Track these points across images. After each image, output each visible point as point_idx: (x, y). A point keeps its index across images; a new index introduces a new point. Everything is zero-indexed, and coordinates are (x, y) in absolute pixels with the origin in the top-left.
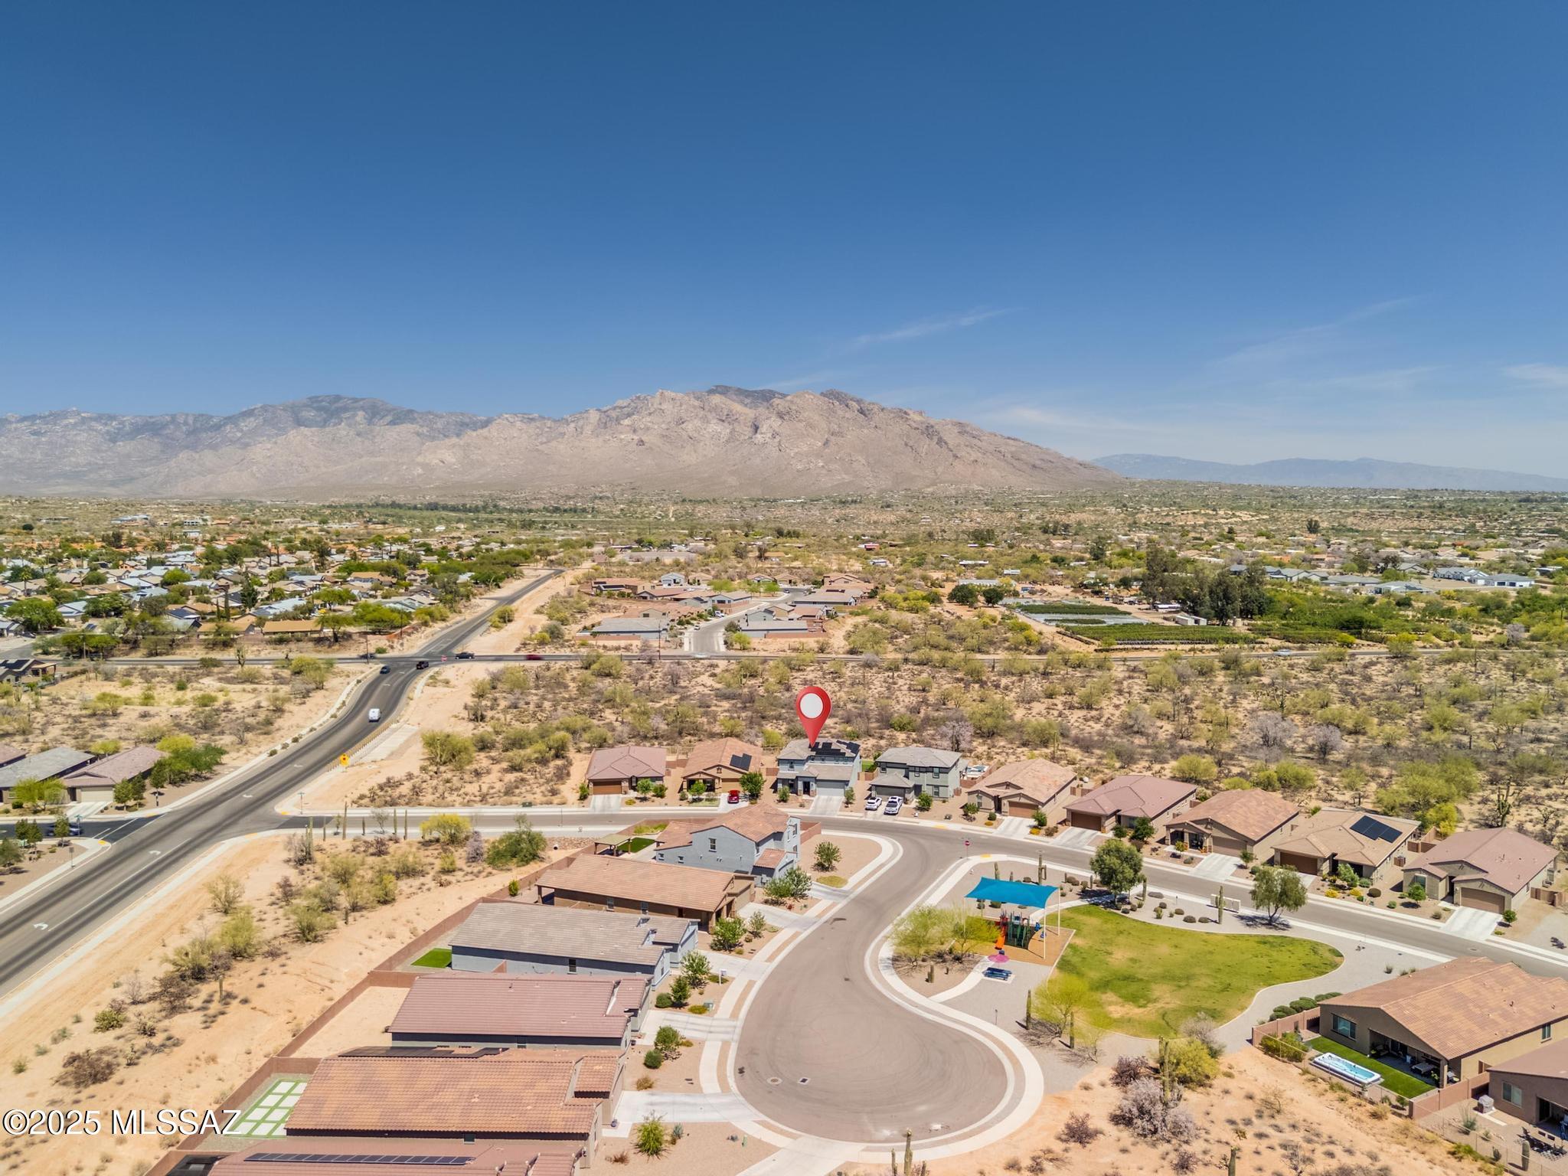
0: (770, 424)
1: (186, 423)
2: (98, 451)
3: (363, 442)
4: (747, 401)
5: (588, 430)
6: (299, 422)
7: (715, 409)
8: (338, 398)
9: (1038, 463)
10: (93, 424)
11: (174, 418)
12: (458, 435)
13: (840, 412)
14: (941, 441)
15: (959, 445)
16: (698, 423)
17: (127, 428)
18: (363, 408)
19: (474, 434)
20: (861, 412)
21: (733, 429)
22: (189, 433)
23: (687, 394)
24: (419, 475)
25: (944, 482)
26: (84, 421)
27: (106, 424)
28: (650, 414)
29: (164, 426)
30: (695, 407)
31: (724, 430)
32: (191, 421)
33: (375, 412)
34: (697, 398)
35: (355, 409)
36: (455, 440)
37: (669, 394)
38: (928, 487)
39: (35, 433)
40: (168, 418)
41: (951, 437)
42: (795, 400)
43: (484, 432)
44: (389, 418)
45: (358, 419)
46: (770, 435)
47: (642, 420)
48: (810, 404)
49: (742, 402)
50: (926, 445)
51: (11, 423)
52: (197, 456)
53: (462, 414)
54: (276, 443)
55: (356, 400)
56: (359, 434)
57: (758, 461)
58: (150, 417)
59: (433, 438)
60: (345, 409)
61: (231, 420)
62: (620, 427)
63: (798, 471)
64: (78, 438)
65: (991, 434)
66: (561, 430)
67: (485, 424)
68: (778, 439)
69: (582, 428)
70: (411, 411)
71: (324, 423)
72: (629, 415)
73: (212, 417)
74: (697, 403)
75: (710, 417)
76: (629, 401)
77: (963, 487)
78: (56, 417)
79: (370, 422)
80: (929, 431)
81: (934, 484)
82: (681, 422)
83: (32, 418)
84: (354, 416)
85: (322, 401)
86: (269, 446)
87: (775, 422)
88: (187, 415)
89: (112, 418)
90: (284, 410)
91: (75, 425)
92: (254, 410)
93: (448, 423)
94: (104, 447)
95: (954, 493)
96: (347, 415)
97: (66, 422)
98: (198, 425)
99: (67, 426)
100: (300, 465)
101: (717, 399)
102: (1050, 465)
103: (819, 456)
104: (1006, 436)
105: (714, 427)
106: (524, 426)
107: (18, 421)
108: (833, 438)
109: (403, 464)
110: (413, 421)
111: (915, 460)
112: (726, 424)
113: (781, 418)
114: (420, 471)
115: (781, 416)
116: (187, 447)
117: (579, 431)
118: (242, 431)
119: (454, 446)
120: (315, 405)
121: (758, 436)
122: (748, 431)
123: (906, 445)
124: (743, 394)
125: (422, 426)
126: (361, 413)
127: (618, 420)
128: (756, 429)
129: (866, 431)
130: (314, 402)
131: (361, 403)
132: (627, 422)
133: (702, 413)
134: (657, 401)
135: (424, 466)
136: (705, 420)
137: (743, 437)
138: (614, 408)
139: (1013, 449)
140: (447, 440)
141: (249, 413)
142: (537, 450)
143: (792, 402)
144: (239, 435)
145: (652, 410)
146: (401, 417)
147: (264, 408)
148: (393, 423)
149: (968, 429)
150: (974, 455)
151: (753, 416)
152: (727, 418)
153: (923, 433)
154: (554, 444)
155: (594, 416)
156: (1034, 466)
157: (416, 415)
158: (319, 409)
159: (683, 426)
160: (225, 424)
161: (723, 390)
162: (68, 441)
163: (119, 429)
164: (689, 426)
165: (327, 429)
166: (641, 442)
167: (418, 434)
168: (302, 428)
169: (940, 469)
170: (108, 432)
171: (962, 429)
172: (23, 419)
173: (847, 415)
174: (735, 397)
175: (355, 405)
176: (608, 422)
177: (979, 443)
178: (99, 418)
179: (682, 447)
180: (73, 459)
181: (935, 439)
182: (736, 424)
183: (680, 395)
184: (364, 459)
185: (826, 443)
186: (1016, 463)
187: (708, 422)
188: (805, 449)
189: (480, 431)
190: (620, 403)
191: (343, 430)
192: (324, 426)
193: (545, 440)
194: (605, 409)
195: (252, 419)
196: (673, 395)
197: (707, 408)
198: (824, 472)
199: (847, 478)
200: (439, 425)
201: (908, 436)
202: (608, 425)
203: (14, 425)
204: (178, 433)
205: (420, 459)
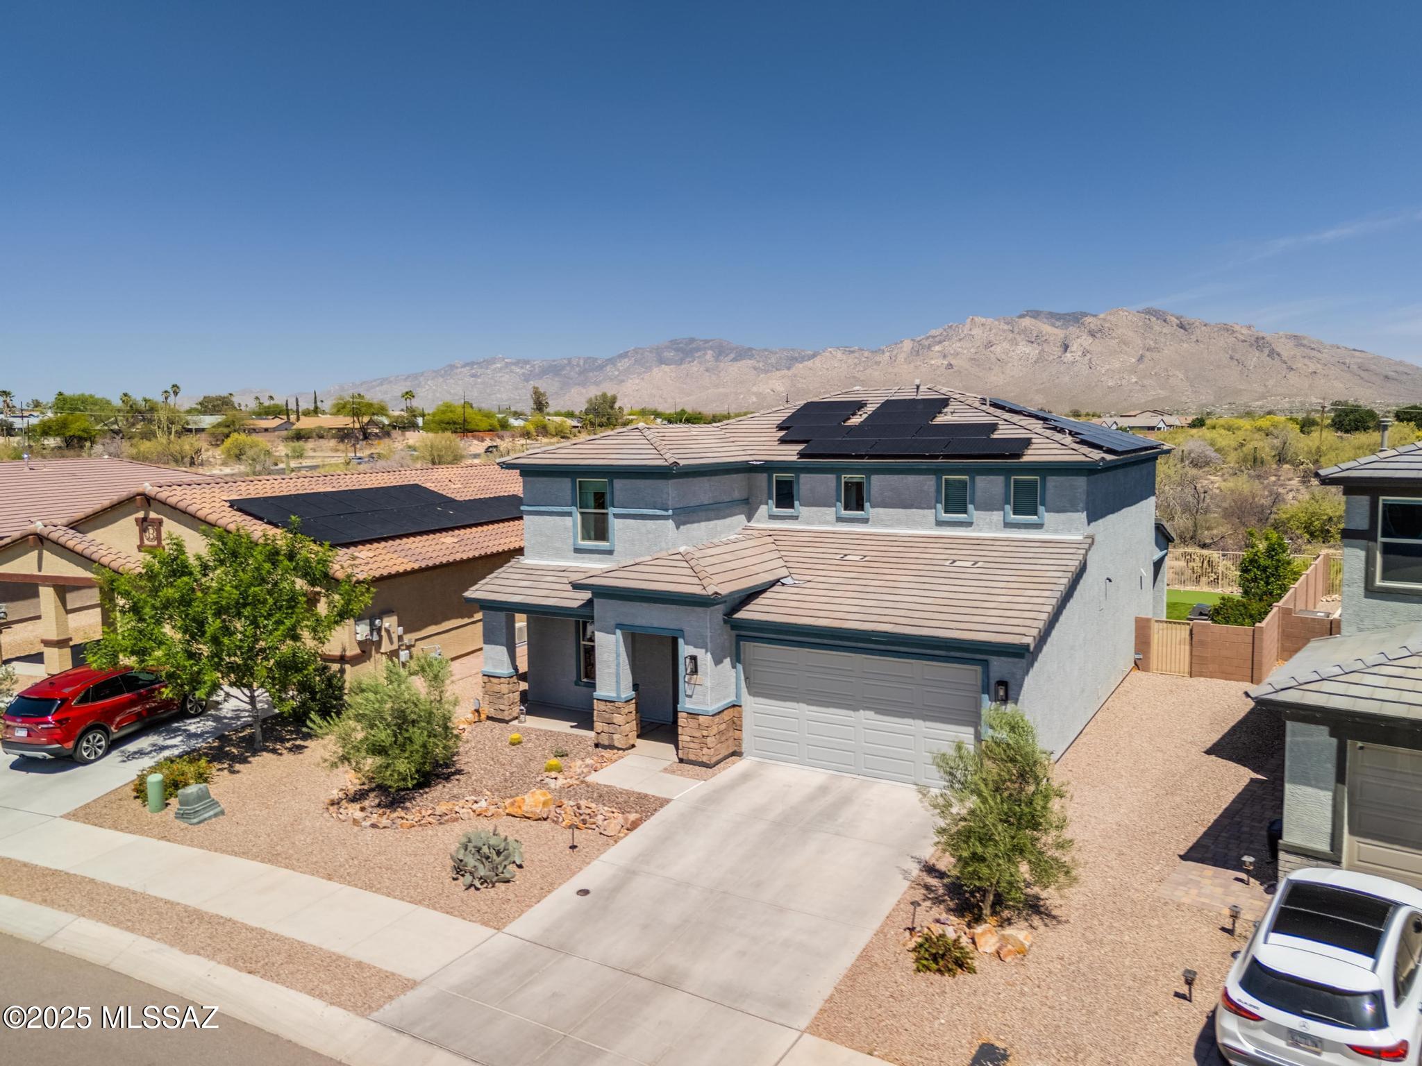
0: (1081, 341)
1: (578, 365)
2: (517, 389)
3: (710, 376)
4: (1058, 324)
5: (901, 358)
6: (662, 361)
7: (1024, 331)
8: (692, 340)
9: (1391, 374)
10: (513, 367)
11: (570, 361)
12: (789, 369)
13: (1157, 328)
14: (1272, 353)
15: (1294, 357)
16: (1006, 345)
17: (537, 370)
18: (711, 348)
19: (801, 366)
20: (1181, 326)
21: (1043, 350)
22: (580, 373)
23: (998, 320)
24: (753, 403)
25: (1275, 396)
26: (507, 365)
27: (522, 368)
28: (960, 340)
29: (563, 368)
30: (1004, 331)
31: (1032, 351)
32: (581, 363)
33: (721, 351)
34: (1008, 323)
35: (705, 349)
36: (785, 372)
37: (979, 320)
38: (1257, 400)
39: (474, 376)
40: (566, 362)
41: (1286, 349)
42: (1109, 317)
43: (810, 363)
44: (732, 356)
45: (708, 357)
46: (1080, 353)
47: (954, 346)
48: (1125, 320)
49: (1053, 325)
50: (1254, 358)
51: (457, 368)
52: (584, 391)
53: (793, 350)
54: (643, 379)
55: (706, 342)
56: (707, 370)
57: (1067, 379)
58: (554, 361)
59: (766, 372)
60: (698, 349)
61: (611, 361)
62: (931, 353)
63: (1109, 387)
64: (503, 379)
65: (1332, 346)
66: (878, 358)
67: (814, 356)
68: (1088, 356)
69: (896, 356)
70: (750, 349)
71: (681, 362)
72: (940, 342)
73: (597, 359)
74: (1006, 327)
75: (1019, 339)
76: (941, 330)
77: (1298, 399)
78: (488, 362)
79: (717, 359)
80: (1259, 343)
81: (1263, 397)
82: (989, 345)
83: (471, 364)
84: (705, 354)
85: (680, 343)
86: (637, 381)
87: (1086, 341)
88: (579, 358)
89: (526, 362)
90: (650, 352)
91: (501, 369)
92: (628, 352)
93: (781, 358)
94: (521, 385)
95: (1287, 406)
96: (699, 354)
97: (494, 366)
98: (587, 366)
99: (495, 369)
100: (661, 397)
101: (1027, 322)
102: (1405, 377)
103: (1133, 371)
104: (1351, 348)
105: (1024, 348)
106: (844, 357)
107: (462, 367)
108: (1148, 354)
109: (741, 393)
110: (751, 357)
111: (1242, 373)
112: (1035, 345)
113: (1093, 336)
114: (754, 399)
115: (1092, 334)
116: (576, 384)
117: (893, 359)
118: (618, 370)
119: (783, 377)
120: (675, 346)
121: (1068, 355)
122: (1057, 351)
123: (1232, 358)
124: (1054, 317)
125: (758, 361)
126: (710, 352)
127: (929, 347)
128: (1066, 348)
129: (1185, 345)
130: (674, 345)
131: (711, 343)
132: (937, 348)
133: (1011, 336)
134: (968, 326)
135: (758, 395)
136: (1014, 342)
137: (1052, 357)
138: (928, 338)
139: (1360, 361)
140: (778, 372)
141: (624, 355)
142: (854, 377)
143: (1104, 320)
144: (617, 373)
145: (962, 335)
146: (742, 354)
147: (636, 351)
148: (735, 360)
149: (1305, 342)
150: (1312, 368)
151: (1062, 336)
152: (1036, 339)
153: (1251, 345)
154: (868, 371)
155: (907, 345)
156: (1387, 377)
157: (754, 352)
158: (677, 350)
159: (992, 349)
160: (607, 365)
161: (1036, 315)
162: (496, 381)
163: (531, 371)
164: (998, 349)
165: (683, 366)
166: (950, 366)
167: (755, 368)
168: (663, 366)
169: (1270, 383)
170: (524, 374)
171: (1298, 340)
172: (464, 366)
173: (1165, 330)
174: (1045, 320)
175: (707, 345)
176: (920, 350)
177: (1318, 355)
178: (517, 363)
179: (990, 369)
180: (499, 396)
181: (1266, 351)
182: (1045, 345)
183: (990, 320)
184: (709, 391)
185: (1141, 359)
186: (1363, 374)
187: (1017, 344)
188: (1117, 365)
189: (806, 363)
190: (934, 332)
191: (695, 367)
192: (681, 364)
193: (862, 369)
194: (919, 339)
195: (626, 360)
196: (983, 320)
197: (1016, 330)
198: (1138, 388)
199: (1163, 393)
200: (773, 360)
201: (1234, 350)
202: (921, 352)
203: (459, 370)
204: (572, 373)
205: (755, 389)
